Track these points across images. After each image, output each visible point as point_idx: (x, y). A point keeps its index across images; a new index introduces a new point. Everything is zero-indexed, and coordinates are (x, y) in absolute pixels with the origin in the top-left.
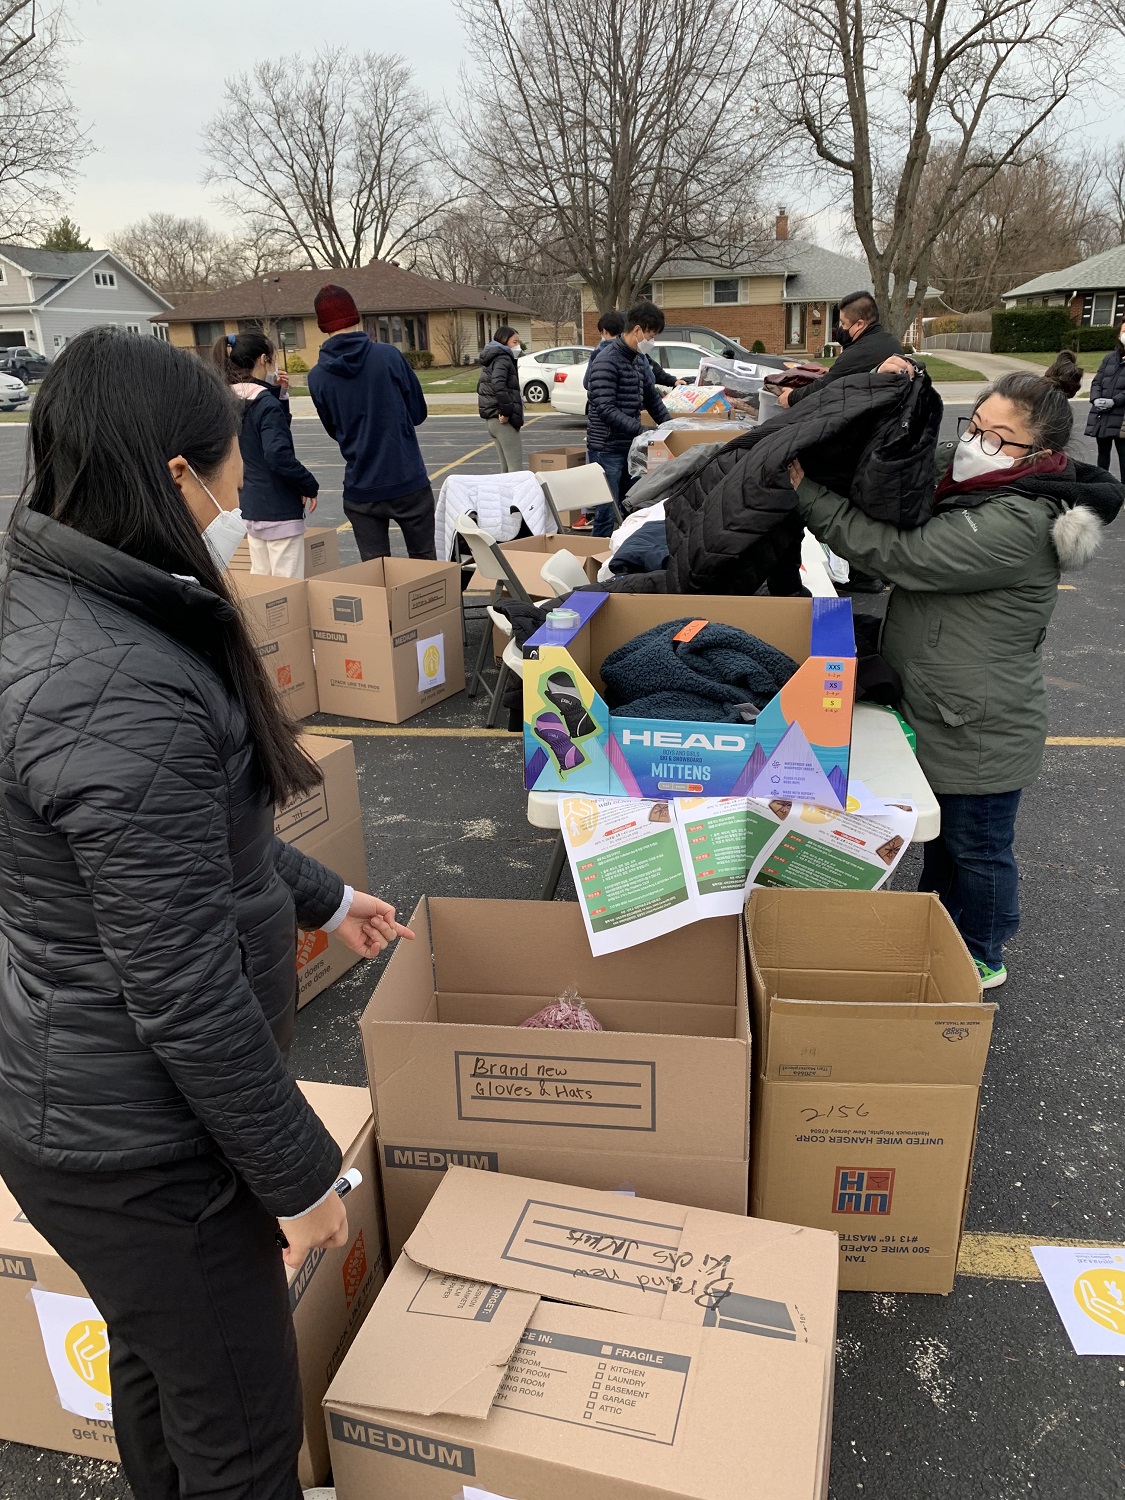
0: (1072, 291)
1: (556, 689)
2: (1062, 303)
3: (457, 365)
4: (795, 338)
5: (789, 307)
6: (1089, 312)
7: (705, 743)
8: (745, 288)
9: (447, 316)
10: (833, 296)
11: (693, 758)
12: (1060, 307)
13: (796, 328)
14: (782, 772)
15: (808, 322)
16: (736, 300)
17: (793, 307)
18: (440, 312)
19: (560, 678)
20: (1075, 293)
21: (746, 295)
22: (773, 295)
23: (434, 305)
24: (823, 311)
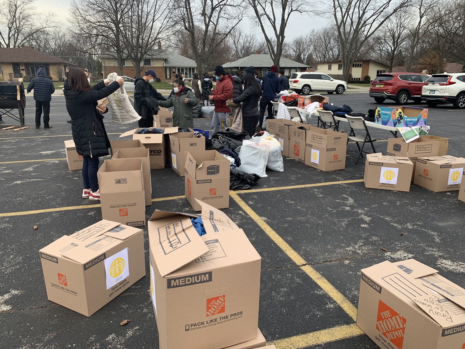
1: (400, 114)
3: (61, 81)
4: (168, 77)
5: (166, 68)
7: (413, 120)
9: (57, 65)
10: (178, 65)
11: (411, 121)
13: (168, 73)
14: (420, 122)
15: (172, 72)
17: (167, 68)
18: (54, 64)
19: (400, 113)
20: (240, 68)
21: (153, 64)
22: (160, 64)
23: (52, 61)
24: (175, 69)
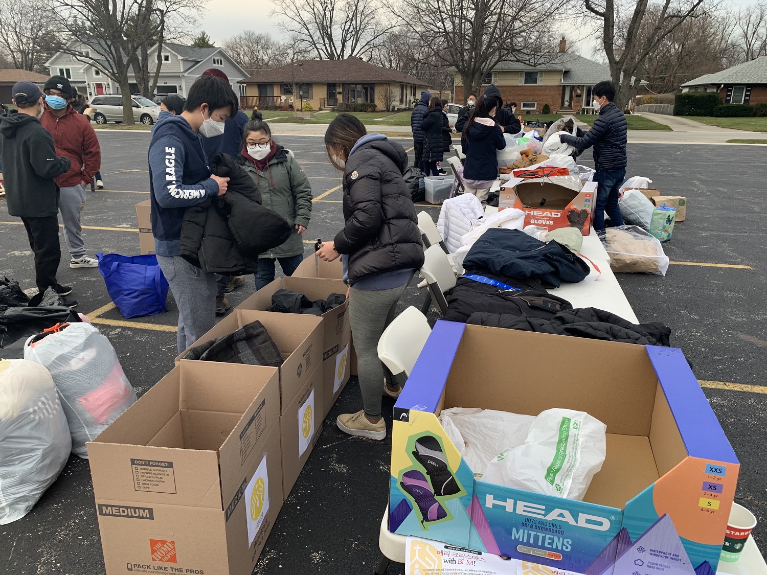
0: (721, 84)
1: (424, 451)
2: (715, 91)
3: (388, 111)
5: (564, 87)
6: (730, 96)
7: (568, 518)
8: (541, 77)
9: (385, 86)
10: (588, 82)
11: (555, 529)
12: (714, 93)
14: (647, 557)
15: (574, 95)
16: (536, 83)
17: (566, 88)
18: (381, 83)
19: (428, 441)
20: (722, 86)
21: (541, 80)
22: (555, 81)
23: (379, 79)
24: (582, 90)
